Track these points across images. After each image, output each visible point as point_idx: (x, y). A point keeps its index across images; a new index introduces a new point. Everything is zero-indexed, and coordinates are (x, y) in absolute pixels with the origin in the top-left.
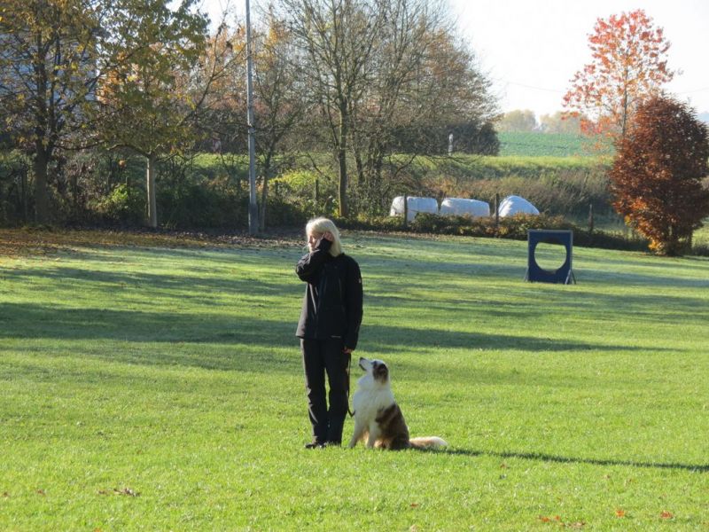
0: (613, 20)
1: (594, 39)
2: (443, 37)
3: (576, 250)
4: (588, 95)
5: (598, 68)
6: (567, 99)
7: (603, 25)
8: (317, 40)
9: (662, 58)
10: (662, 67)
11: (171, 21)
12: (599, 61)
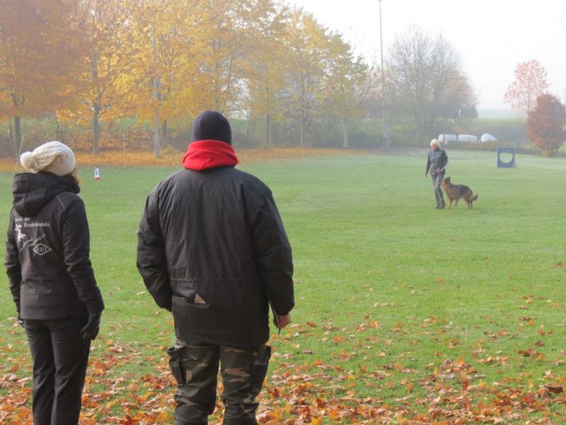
0: (524, 64)
1: (516, 72)
2: (455, 72)
3: (517, 156)
4: (514, 94)
5: (518, 83)
6: (506, 95)
7: (521, 66)
8: (408, 73)
9: (544, 79)
10: (544, 82)
11: (353, 66)
12: (518, 80)
